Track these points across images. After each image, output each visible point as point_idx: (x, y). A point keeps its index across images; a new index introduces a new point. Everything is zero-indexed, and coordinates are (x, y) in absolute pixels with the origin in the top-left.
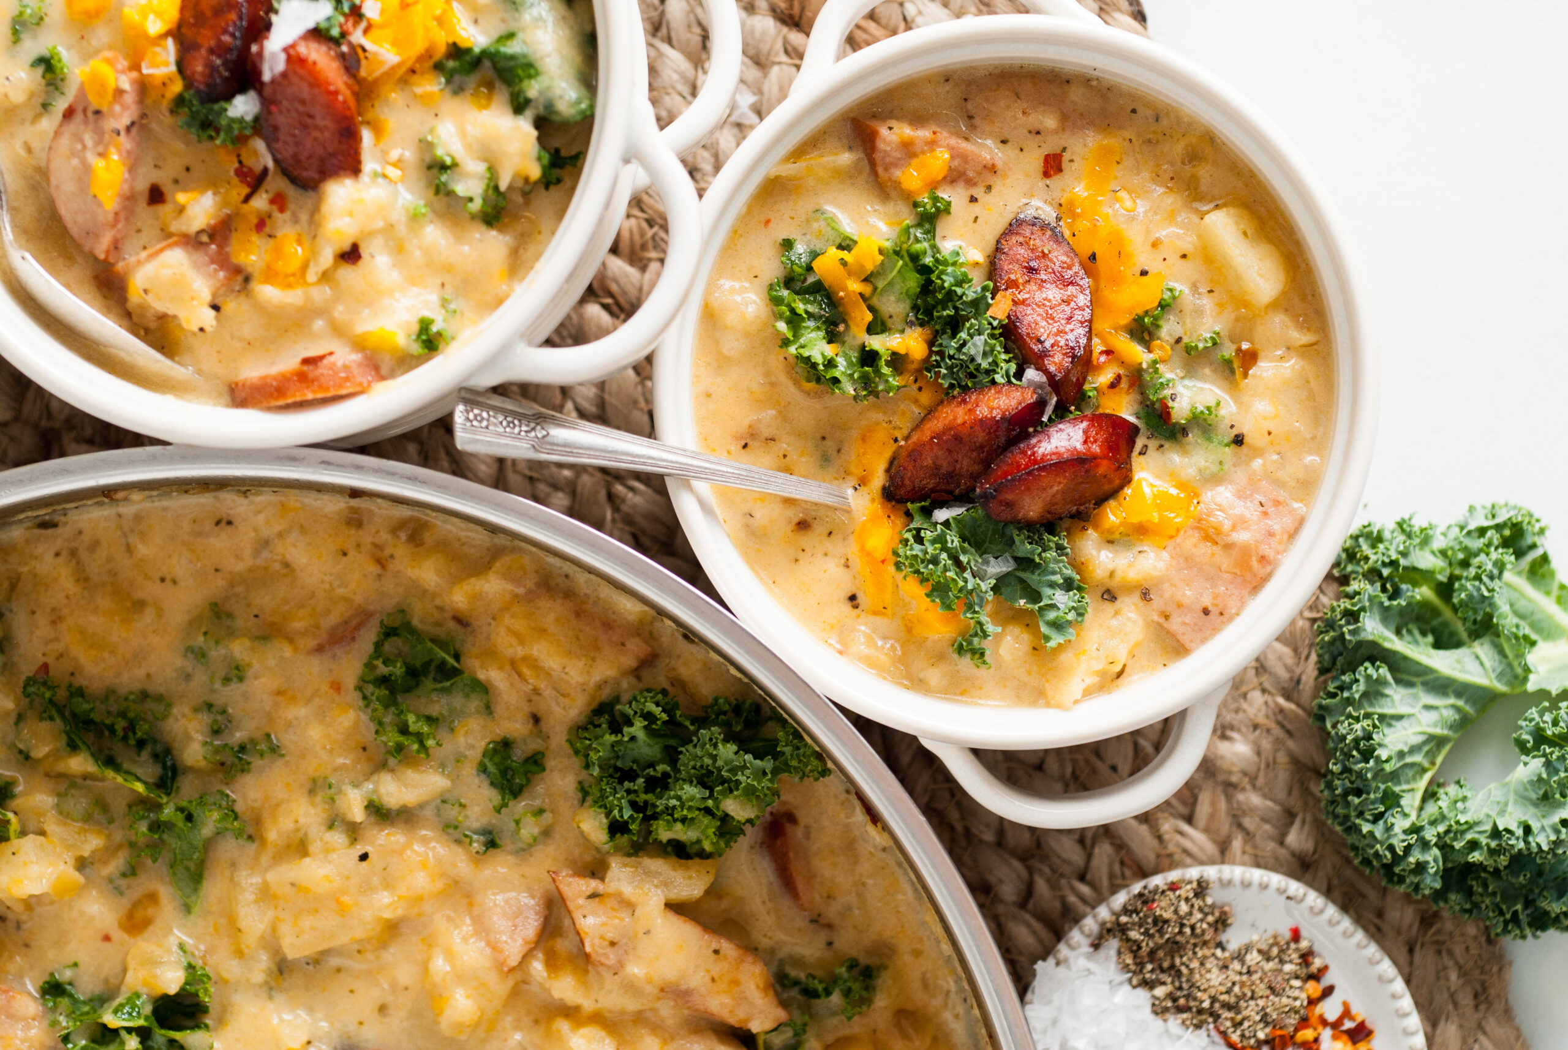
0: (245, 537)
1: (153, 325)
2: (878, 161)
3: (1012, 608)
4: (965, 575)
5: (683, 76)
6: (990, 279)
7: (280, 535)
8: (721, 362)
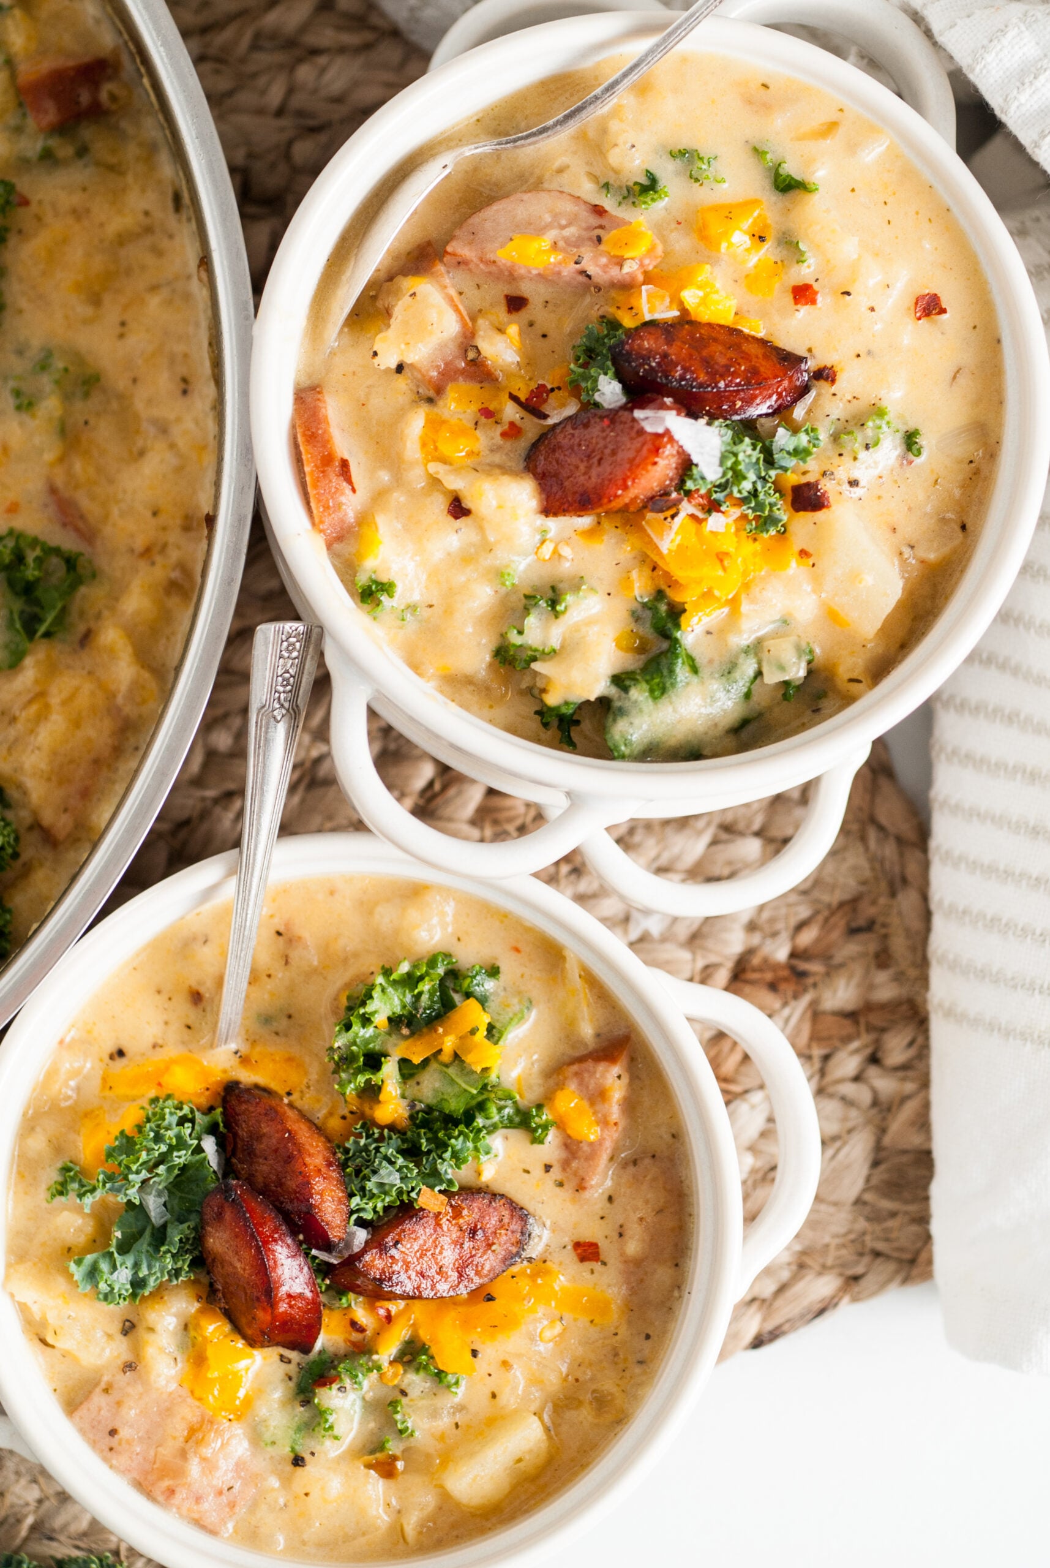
0: (169, 409)
1: (380, 304)
2: (584, 1065)
3: (112, 1224)
4: (144, 1172)
5: (678, 858)
6: (462, 1188)
7: (172, 446)
8: (367, 906)
